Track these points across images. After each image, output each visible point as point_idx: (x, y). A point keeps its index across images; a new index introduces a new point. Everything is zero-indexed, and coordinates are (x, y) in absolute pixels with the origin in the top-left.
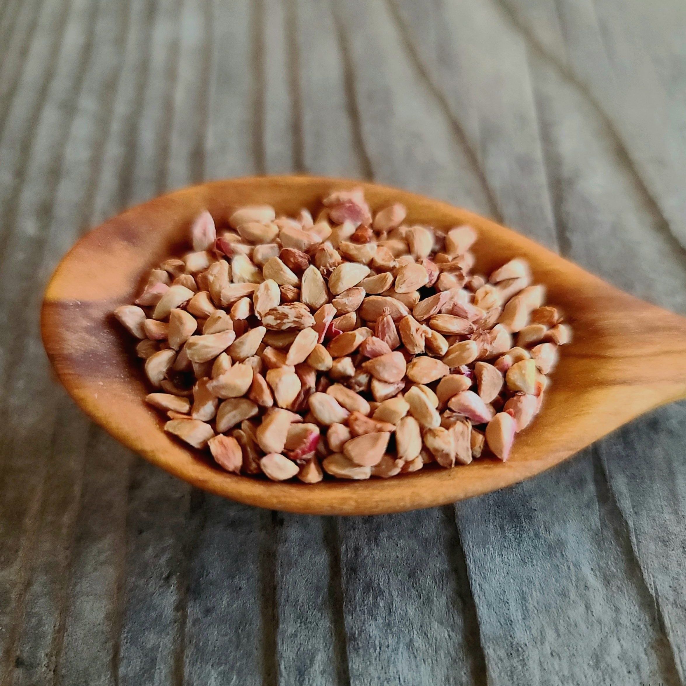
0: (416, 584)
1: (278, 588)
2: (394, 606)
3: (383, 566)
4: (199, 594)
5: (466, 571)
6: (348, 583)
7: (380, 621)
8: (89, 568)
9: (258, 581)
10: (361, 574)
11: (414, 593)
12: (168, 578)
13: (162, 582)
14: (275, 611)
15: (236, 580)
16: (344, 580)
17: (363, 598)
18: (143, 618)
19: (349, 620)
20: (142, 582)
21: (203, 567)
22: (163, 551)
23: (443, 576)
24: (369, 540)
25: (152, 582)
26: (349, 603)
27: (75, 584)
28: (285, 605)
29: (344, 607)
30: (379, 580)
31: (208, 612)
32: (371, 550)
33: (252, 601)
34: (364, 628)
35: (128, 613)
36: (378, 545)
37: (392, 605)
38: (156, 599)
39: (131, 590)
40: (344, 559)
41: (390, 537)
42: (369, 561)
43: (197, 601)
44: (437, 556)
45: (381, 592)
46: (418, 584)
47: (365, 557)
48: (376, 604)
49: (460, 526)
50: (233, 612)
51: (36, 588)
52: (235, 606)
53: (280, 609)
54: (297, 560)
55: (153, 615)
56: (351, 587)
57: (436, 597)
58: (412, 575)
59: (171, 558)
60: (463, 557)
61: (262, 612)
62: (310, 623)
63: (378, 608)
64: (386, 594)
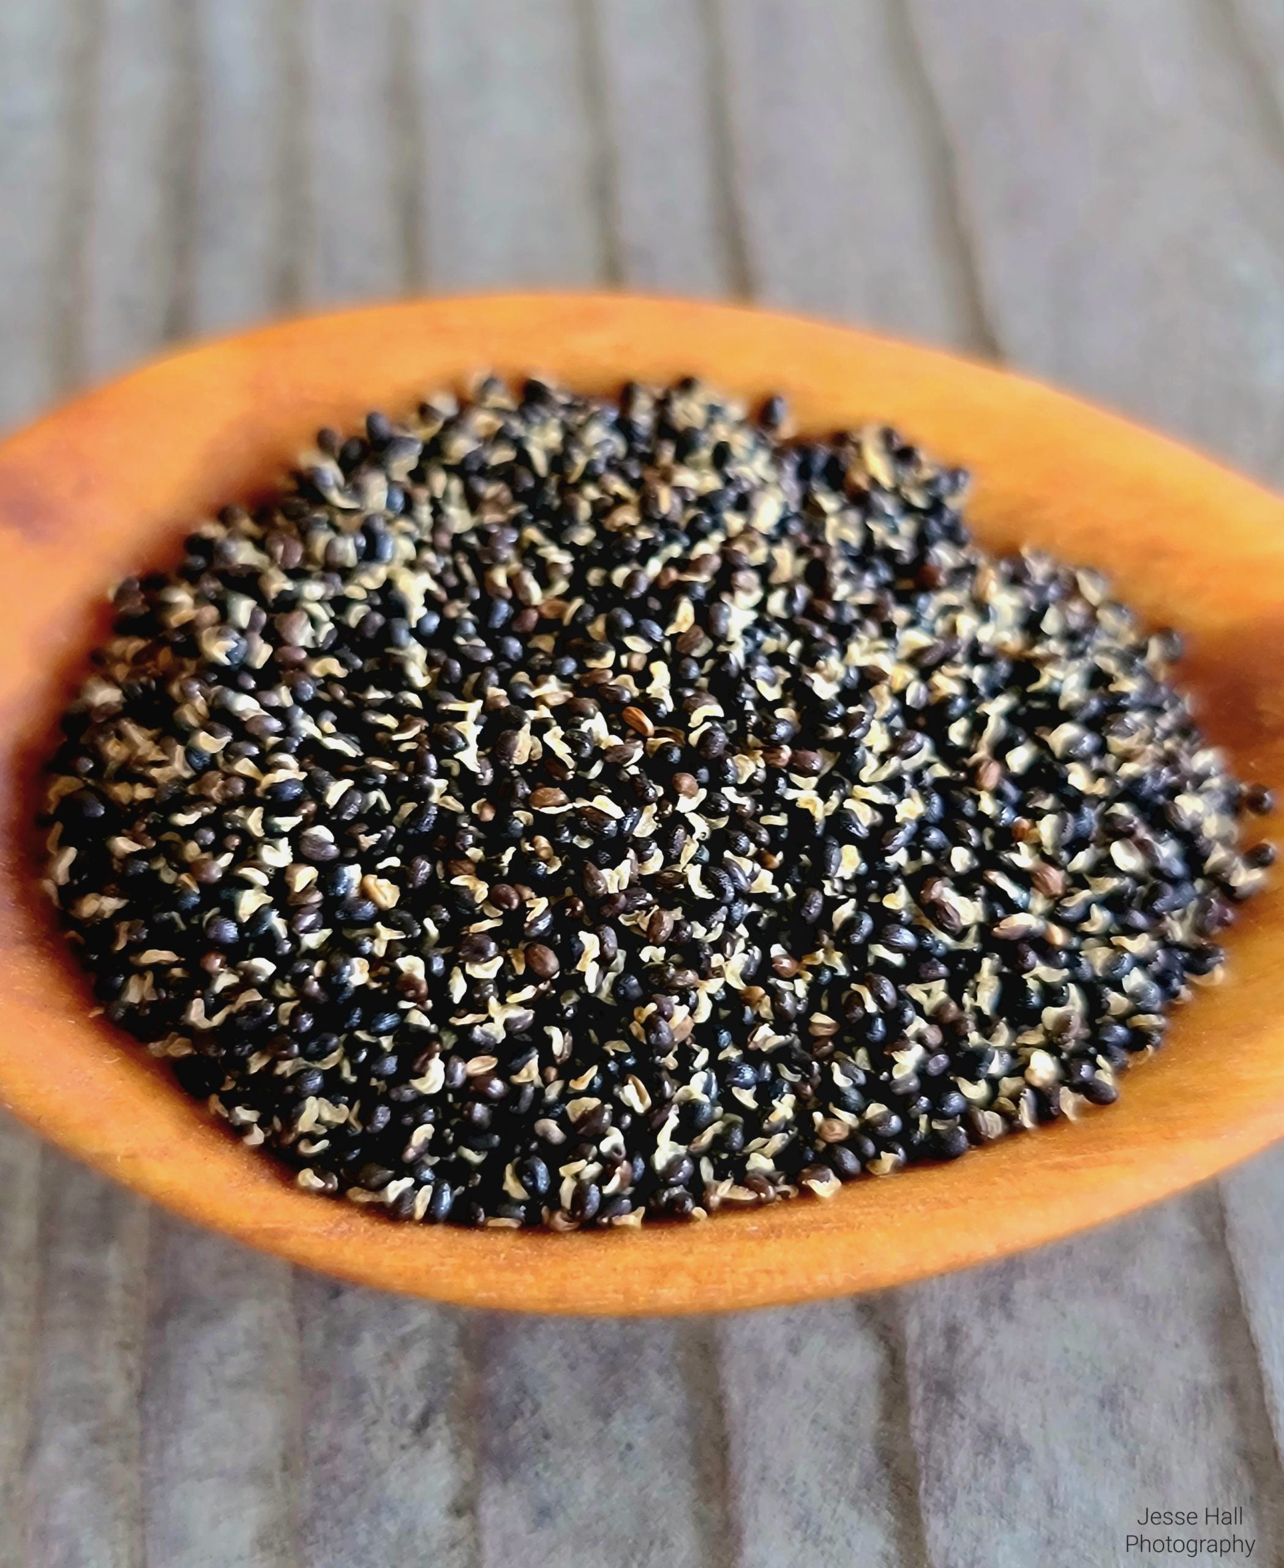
0: (1121, 1427)
1: (735, 1444)
2: (1062, 1489)
3: (1026, 1377)
4: (515, 1467)
5: (1260, 1388)
6: (929, 1427)
7: (1025, 1531)
8: (195, 1401)
9: (678, 1424)
10: (967, 1402)
11: (1117, 1451)
12: (424, 1421)
13: (405, 1437)
14: (730, 1506)
15: (617, 1424)
16: (918, 1419)
17: (976, 1468)
18: (362, 1540)
19: (936, 1529)
20: (351, 1435)
21: (522, 1389)
22: (405, 1343)
23: (1195, 1403)
24: (985, 1300)
25: (381, 1432)
26: (938, 1484)
27: (163, 1446)
28: (757, 1492)
29: (921, 1493)
30: (1016, 1416)
31: (543, 1514)
32: (991, 1332)
33: (664, 1479)
34: (979, 1553)
35: (319, 1524)
36: (1010, 1317)
37: (1056, 1486)
38: (395, 1484)
39: (323, 1460)
40: (914, 1358)
41: (1045, 1294)
42: (986, 1363)
43: (512, 1485)
44: (1177, 1346)
45: (1025, 1450)
46: (1126, 1427)
47: (978, 1352)
48: (1010, 1486)
49: (1242, 1262)
50: (612, 1512)
51: (52, 1456)
52: (616, 1495)
53: (745, 1500)
54: (783, 1365)
55: (391, 1527)
56: (939, 1438)
57: (1179, 1463)
58: (1109, 1401)
59: (430, 1366)
60: (1252, 1348)
61: (695, 1513)
62: (831, 1540)
63: (1017, 1496)
64: (1039, 1455)
